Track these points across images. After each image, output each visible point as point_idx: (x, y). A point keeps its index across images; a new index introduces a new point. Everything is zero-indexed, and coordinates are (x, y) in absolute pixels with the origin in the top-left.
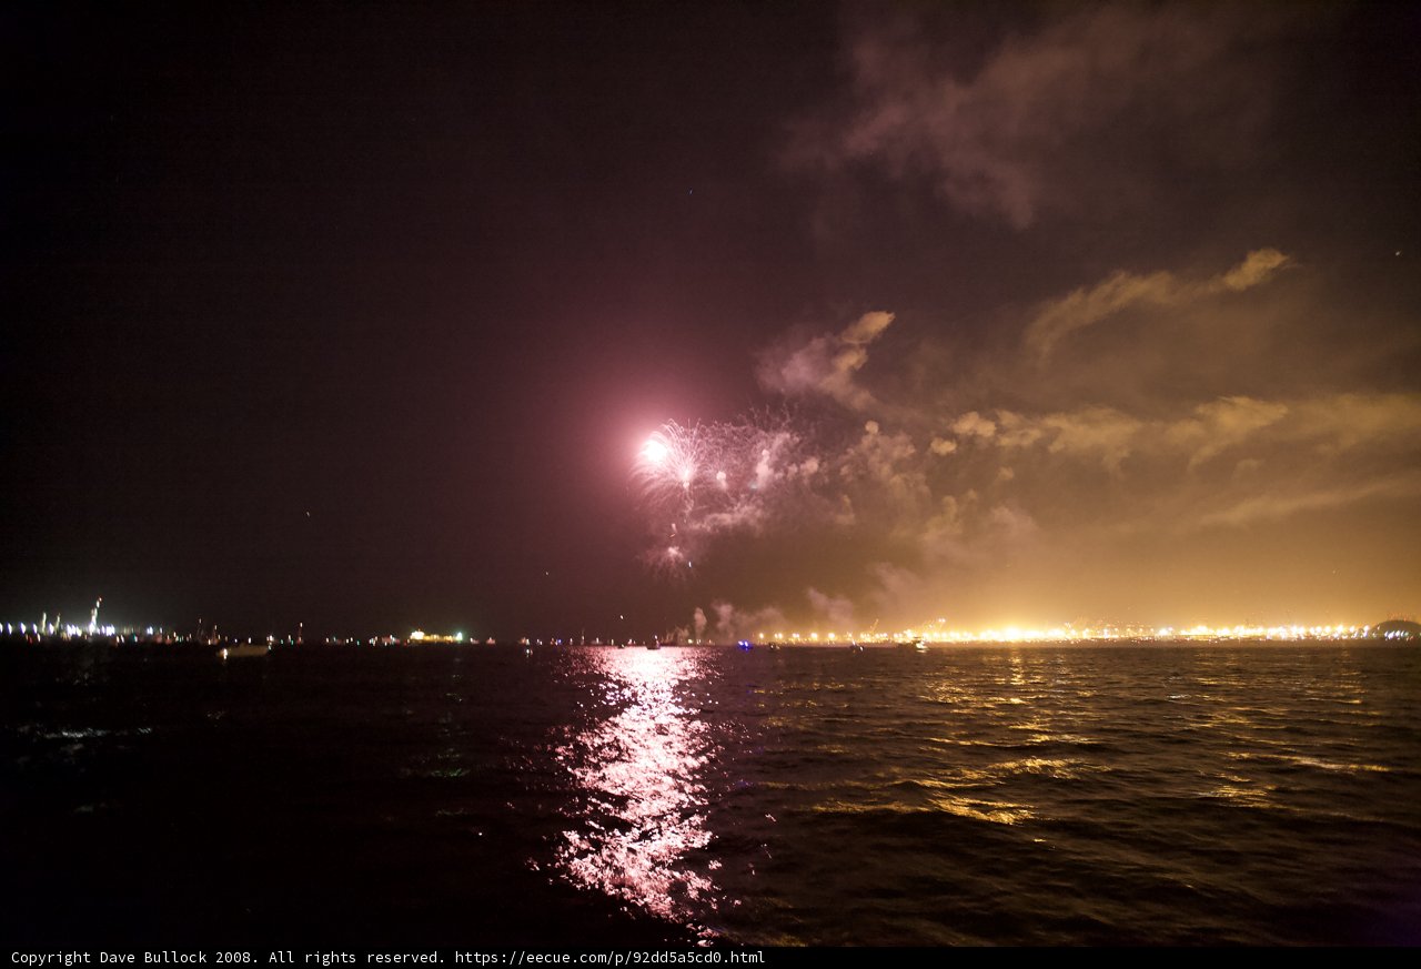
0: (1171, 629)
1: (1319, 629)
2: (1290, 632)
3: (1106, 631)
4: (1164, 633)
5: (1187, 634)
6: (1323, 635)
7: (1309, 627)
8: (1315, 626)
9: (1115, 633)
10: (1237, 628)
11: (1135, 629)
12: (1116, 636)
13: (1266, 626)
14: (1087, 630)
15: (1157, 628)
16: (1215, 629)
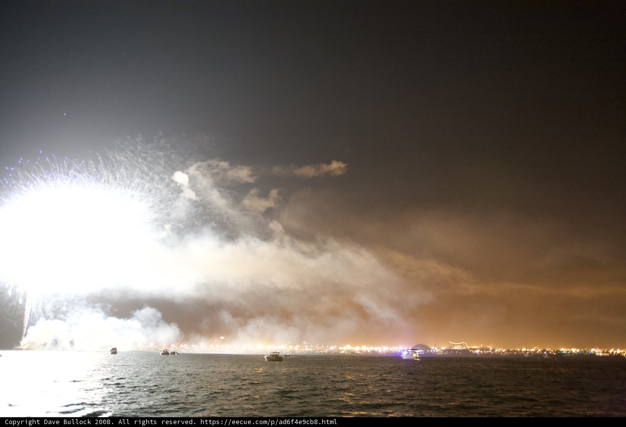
0: (336, 346)
1: (393, 348)
2: (383, 349)
3: (306, 346)
4: (332, 348)
5: (343, 349)
6: (395, 350)
7: (389, 347)
8: (392, 346)
9: (310, 348)
10: (363, 347)
11: (320, 346)
12: (311, 350)
13: (374, 346)
14: (298, 346)
15: (329, 346)
16: (354, 347)
